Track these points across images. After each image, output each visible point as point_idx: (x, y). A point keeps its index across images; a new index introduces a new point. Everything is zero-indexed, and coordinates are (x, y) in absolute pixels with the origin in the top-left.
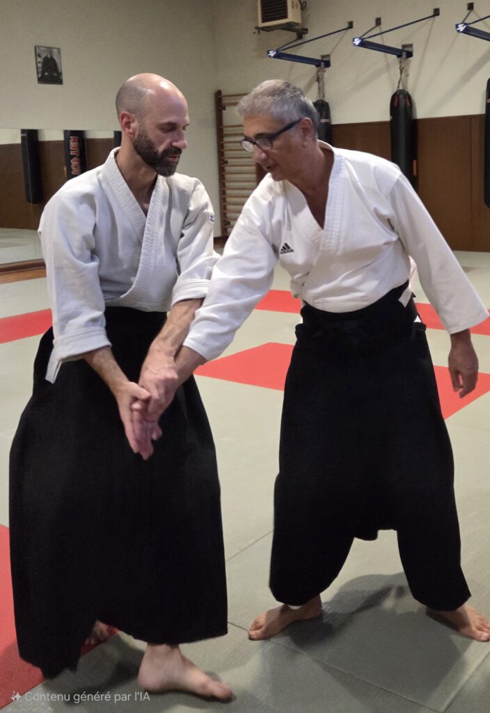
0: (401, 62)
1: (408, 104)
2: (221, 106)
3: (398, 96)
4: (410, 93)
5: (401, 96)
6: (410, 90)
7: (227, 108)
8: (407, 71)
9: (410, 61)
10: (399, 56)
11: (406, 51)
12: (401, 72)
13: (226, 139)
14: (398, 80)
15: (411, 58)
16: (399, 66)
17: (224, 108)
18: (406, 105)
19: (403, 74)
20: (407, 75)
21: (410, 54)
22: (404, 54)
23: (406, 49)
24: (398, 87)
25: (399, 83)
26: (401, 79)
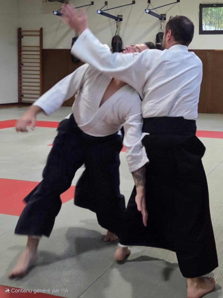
0: (117, 23)
1: (120, 42)
2: (21, 36)
3: (116, 38)
4: (121, 37)
5: (117, 38)
6: (121, 36)
7: (24, 37)
8: (119, 27)
9: (121, 23)
10: (116, 20)
11: (120, 18)
12: (117, 28)
13: (23, 53)
14: (116, 31)
15: (122, 21)
16: (116, 25)
17: (22, 37)
18: (119, 43)
19: (118, 28)
20: (120, 29)
21: (121, 20)
22: (119, 19)
23: (119, 17)
24: (116, 34)
25: (116, 32)
26: (117, 30)
